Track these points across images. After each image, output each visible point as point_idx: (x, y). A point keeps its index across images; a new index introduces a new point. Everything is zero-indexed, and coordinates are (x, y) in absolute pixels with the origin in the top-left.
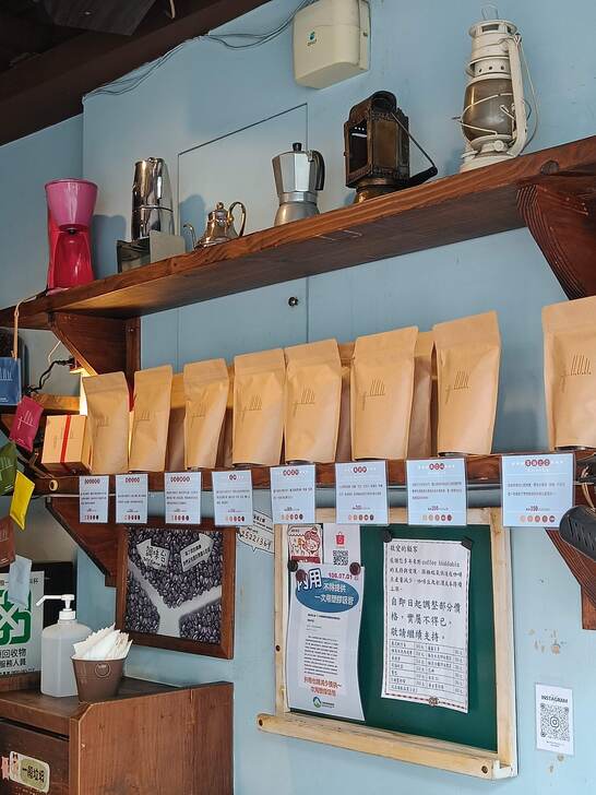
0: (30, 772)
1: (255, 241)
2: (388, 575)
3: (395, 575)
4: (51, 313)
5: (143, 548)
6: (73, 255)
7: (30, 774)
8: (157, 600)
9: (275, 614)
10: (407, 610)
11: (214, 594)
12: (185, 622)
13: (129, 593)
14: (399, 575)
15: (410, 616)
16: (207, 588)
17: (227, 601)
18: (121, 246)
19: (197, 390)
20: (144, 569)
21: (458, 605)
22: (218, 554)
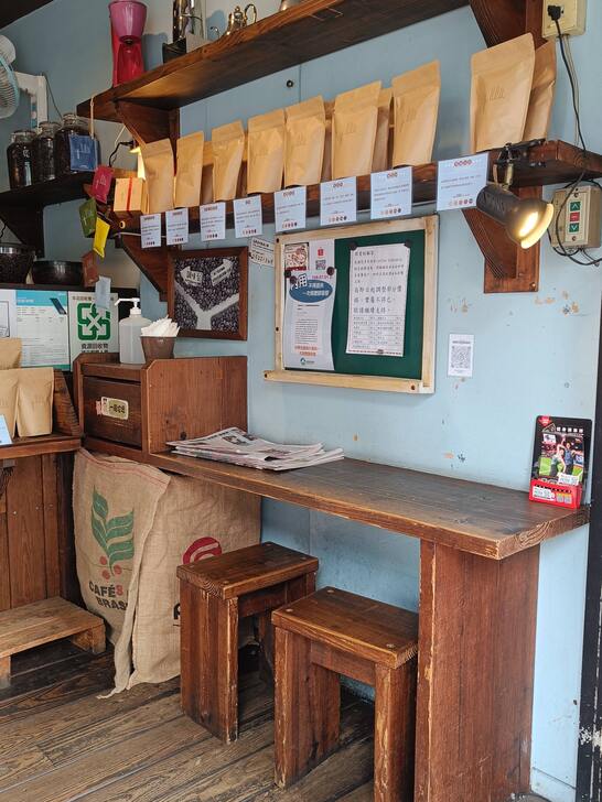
0: (115, 408)
1: (264, 25)
2: (353, 272)
3: (358, 272)
4: (116, 101)
5: (185, 272)
6: (130, 61)
7: (115, 410)
8: (195, 307)
9: (276, 307)
10: (365, 294)
11: (235, 299)
12: (214, 320)
13: (176, 304)
14: (360, 272)
15: (367, 298)
16: (229, 295)
17: (243, 303)
18: (165, 47)
19: (221, 147)
20: (186, 287)
21: (400, 287)
22: (236, 272)
